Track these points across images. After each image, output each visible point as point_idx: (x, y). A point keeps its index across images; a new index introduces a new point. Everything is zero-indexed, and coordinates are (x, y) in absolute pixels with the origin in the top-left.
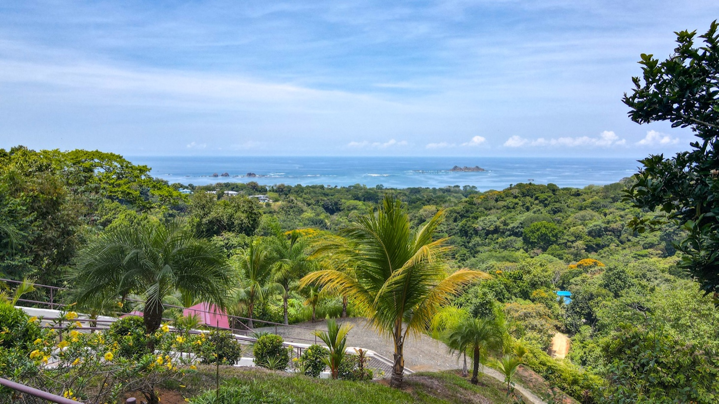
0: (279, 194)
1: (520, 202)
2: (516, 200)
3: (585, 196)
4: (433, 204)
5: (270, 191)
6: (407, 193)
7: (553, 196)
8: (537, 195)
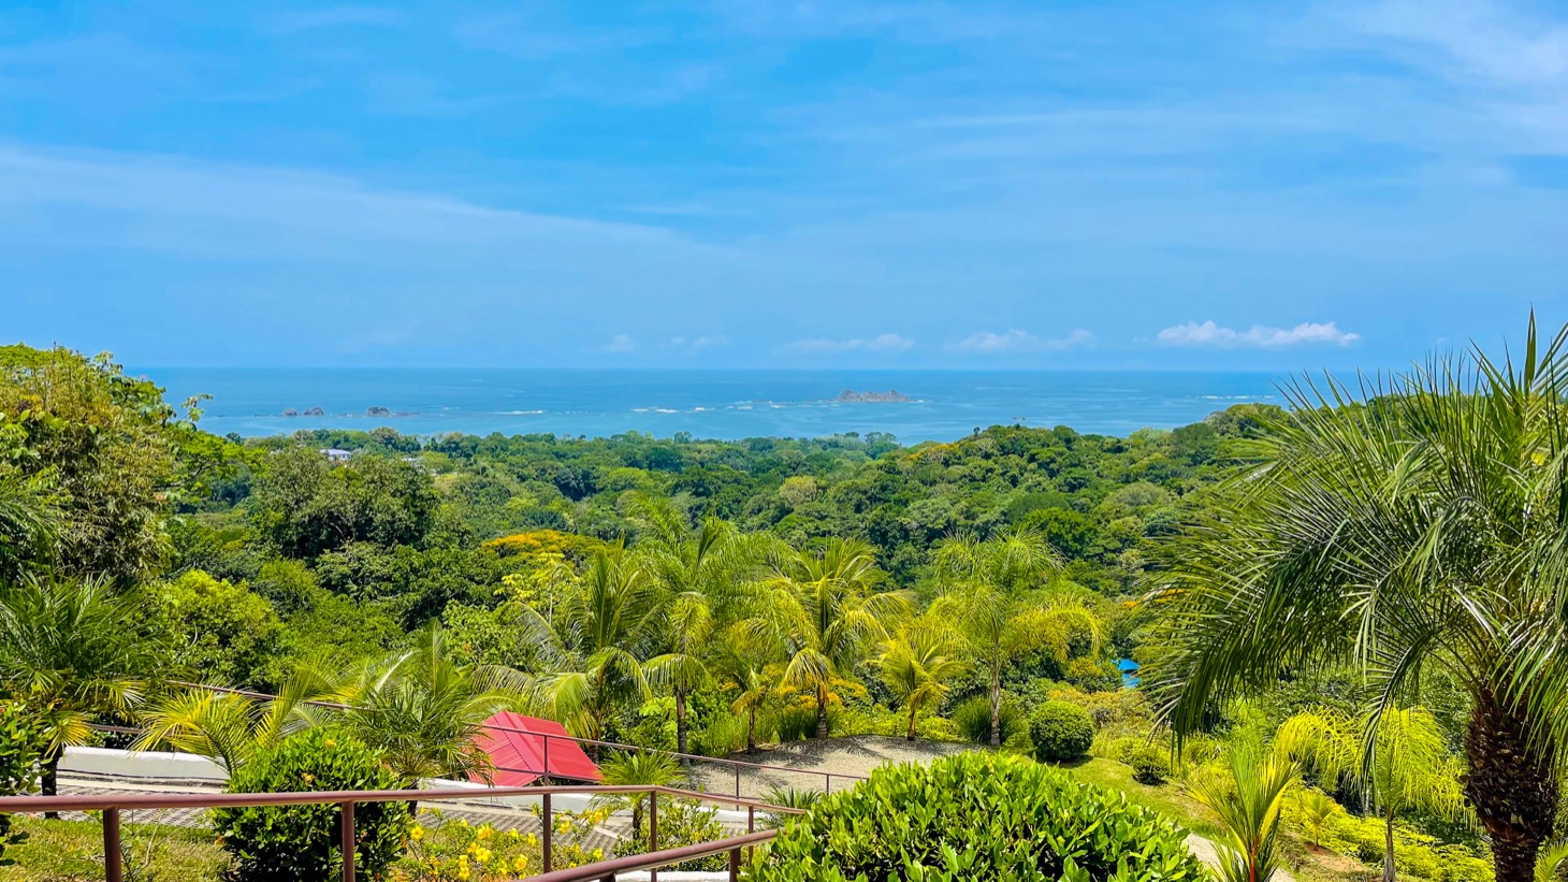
0: (450, 456)
1: (996, 466)
2: (990, 463)
3: (1134, 453)
4: (805, 473)
5: (427, 448)
6: (745, 451)
7: (1068, 453)
8: (1033, 451)
